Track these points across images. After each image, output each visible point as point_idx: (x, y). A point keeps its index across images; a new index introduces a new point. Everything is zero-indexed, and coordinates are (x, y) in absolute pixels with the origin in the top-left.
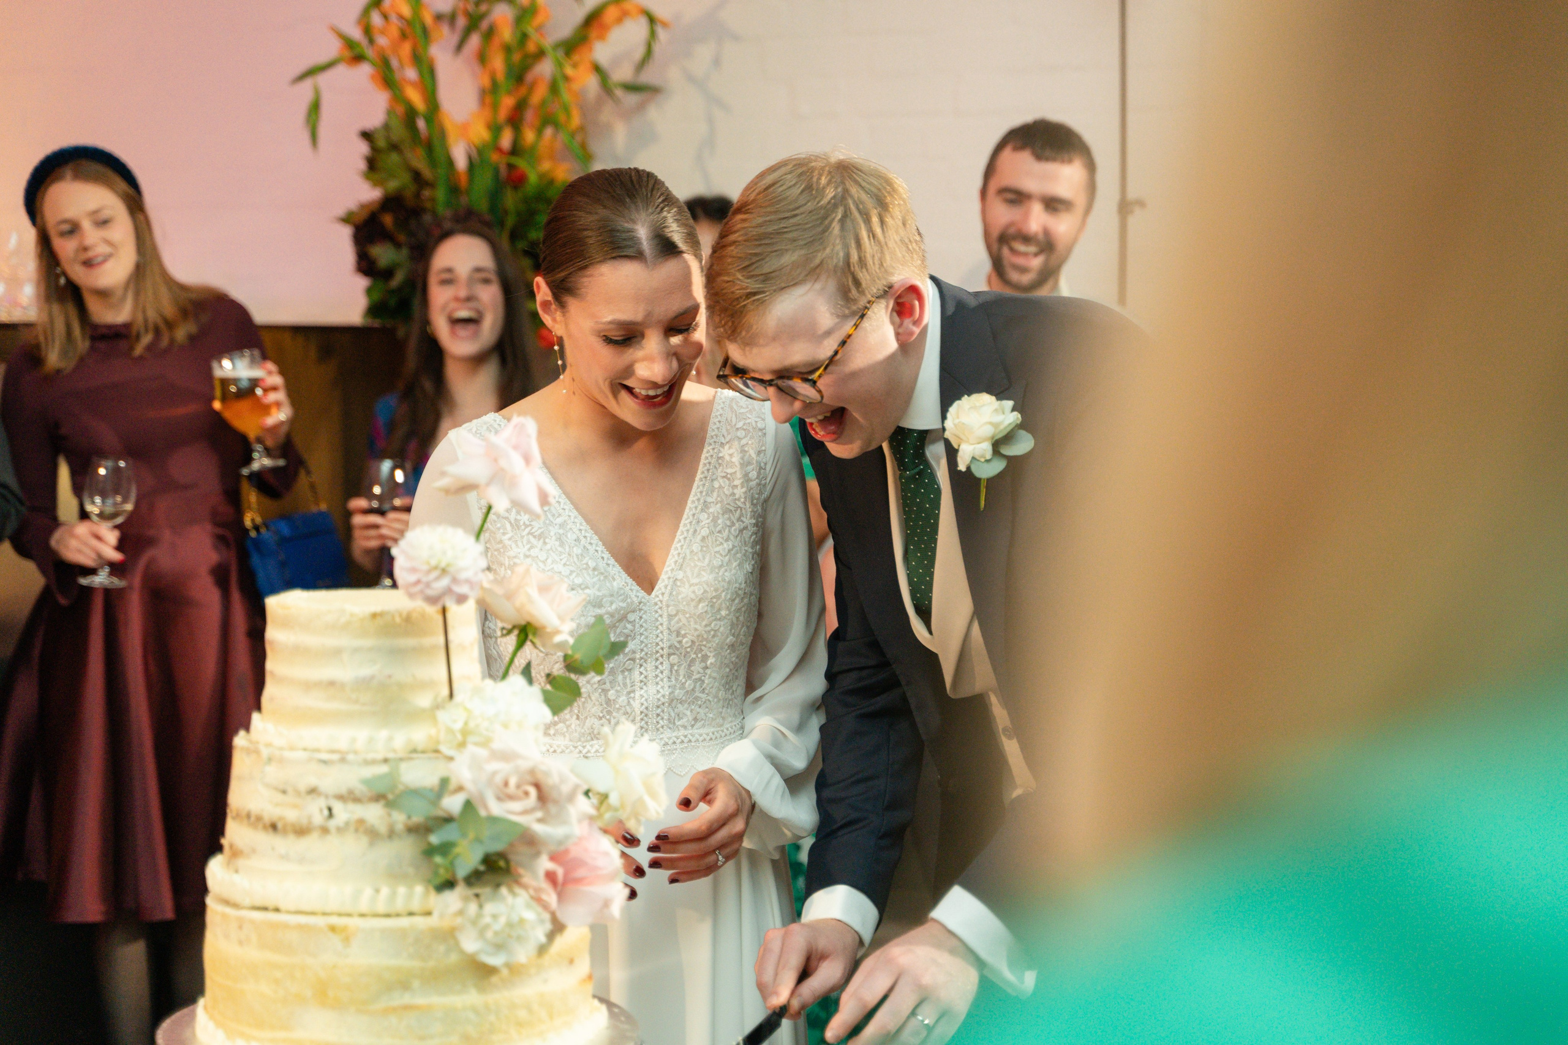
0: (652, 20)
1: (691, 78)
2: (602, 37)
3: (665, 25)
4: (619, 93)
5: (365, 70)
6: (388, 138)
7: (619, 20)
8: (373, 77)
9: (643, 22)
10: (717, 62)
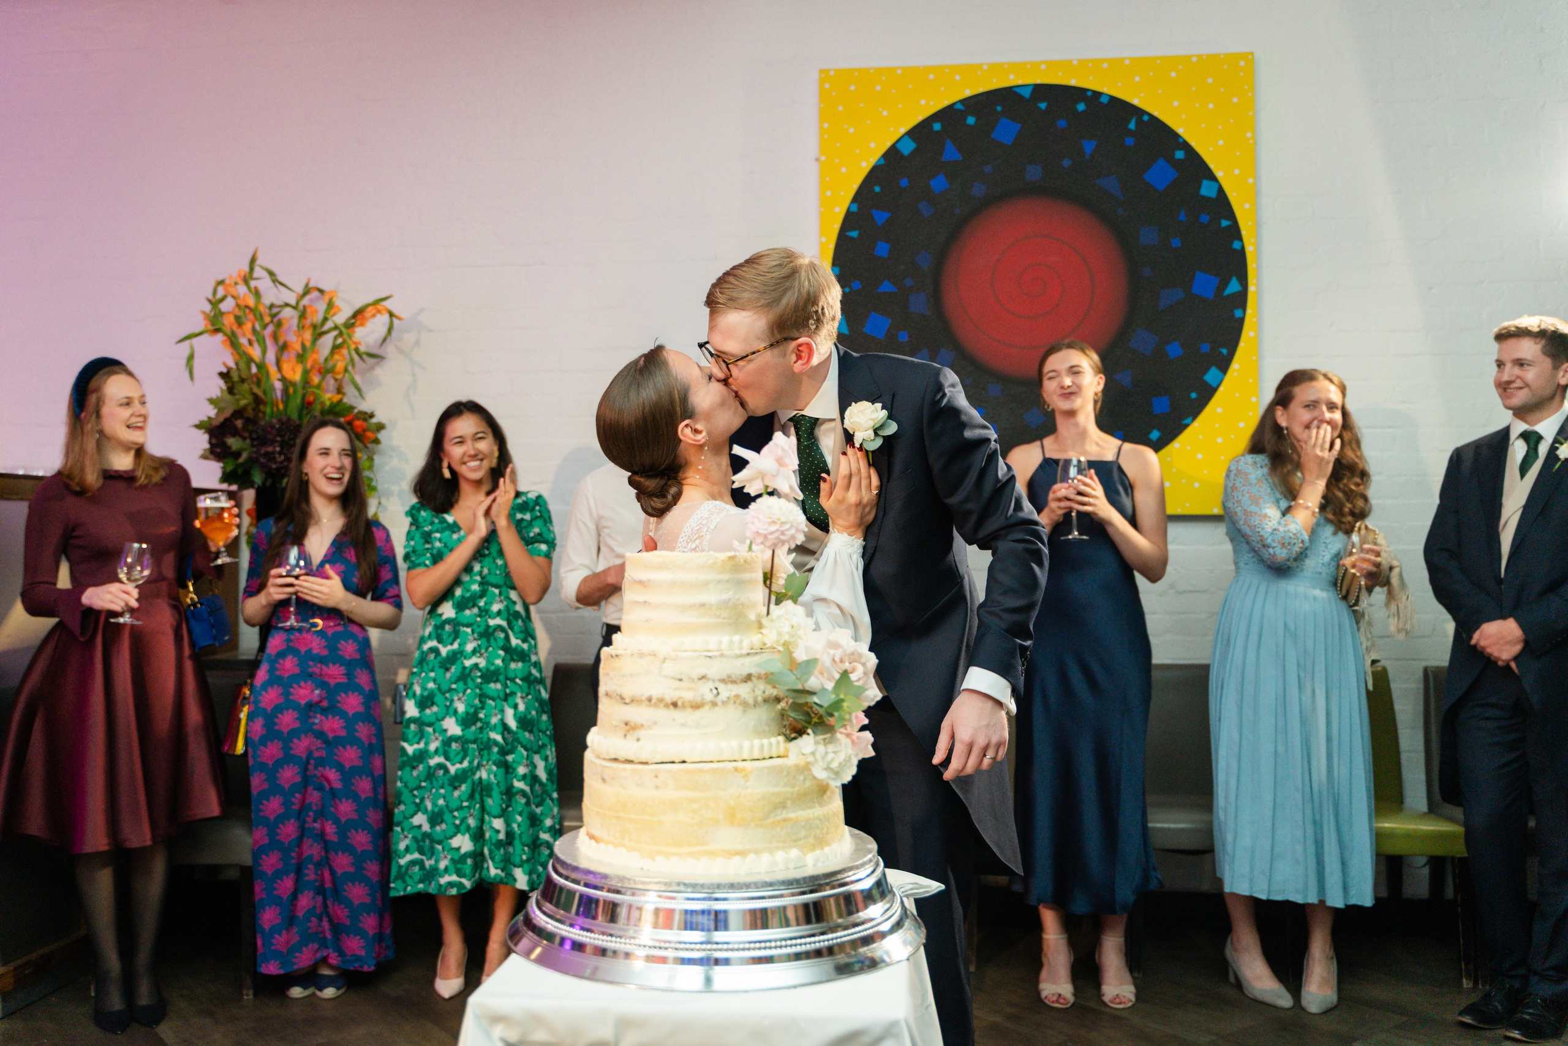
0: (391, 315)
1: (400, 351)
2: (362, 325)
3: (399, 318)
4: (365, 357)
5: (220, 337)
6: (240, 376)
7: (374, 316)
8: (223, 342)
9: (386, 317)
10: (417, 343)
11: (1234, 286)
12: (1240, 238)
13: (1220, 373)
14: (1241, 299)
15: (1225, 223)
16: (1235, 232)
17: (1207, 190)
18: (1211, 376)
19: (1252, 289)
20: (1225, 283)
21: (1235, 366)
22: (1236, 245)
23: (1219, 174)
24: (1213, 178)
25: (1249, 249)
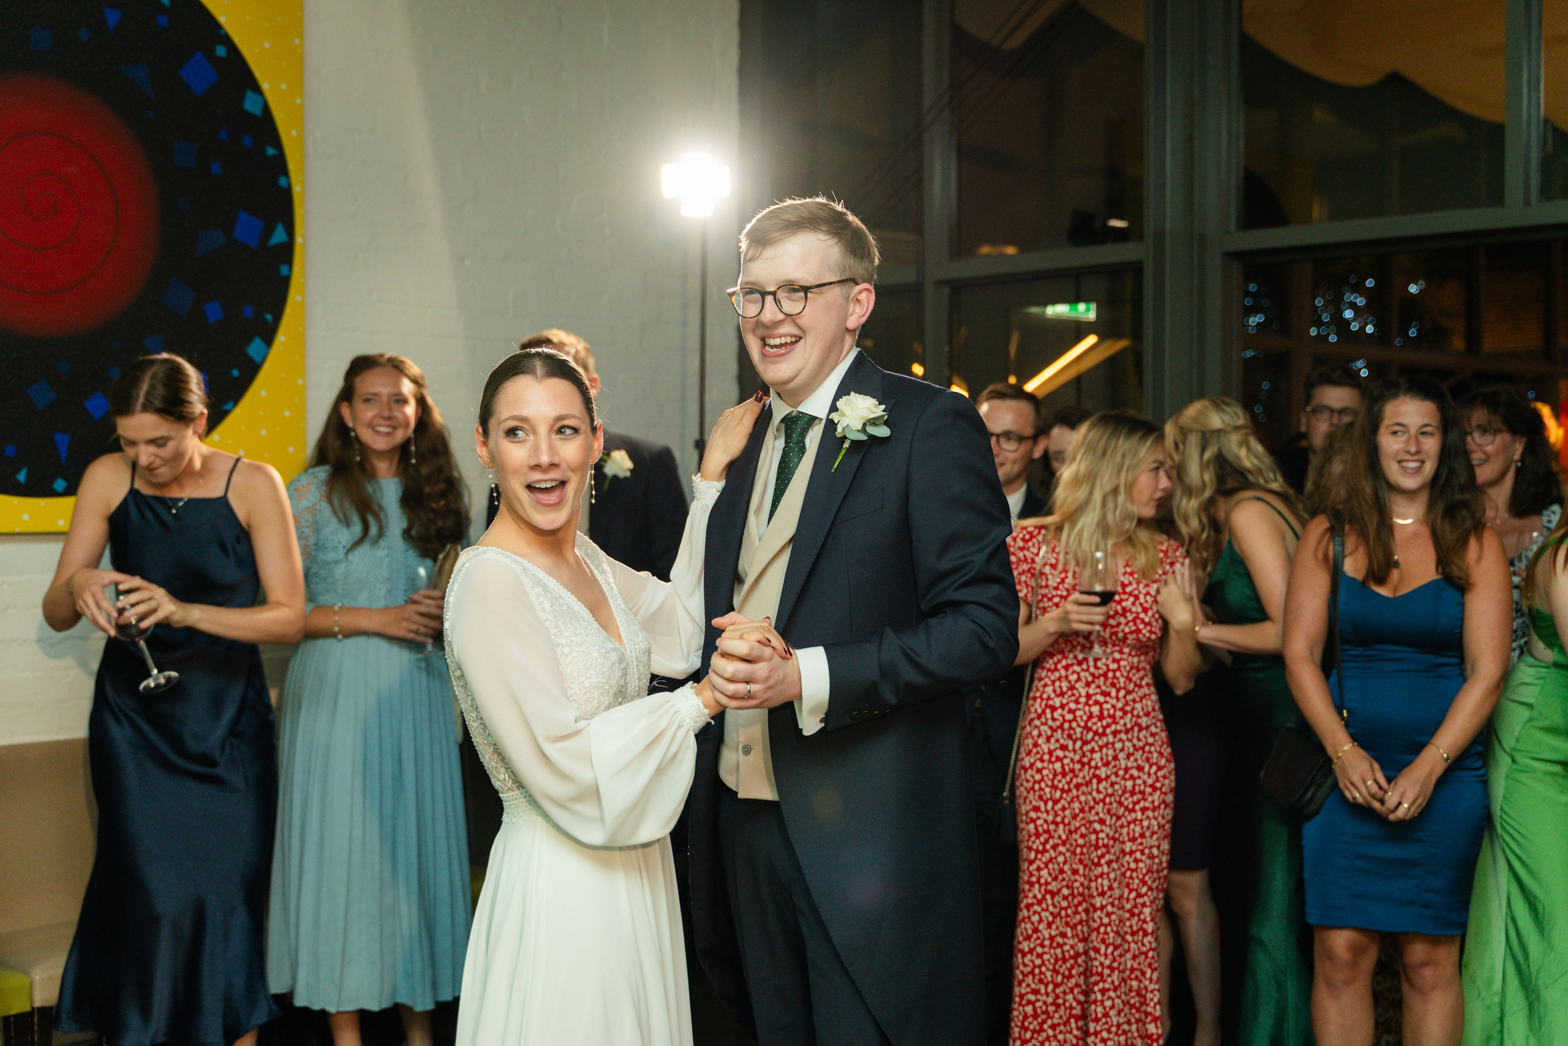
11: (279, 236)
12: (285, 173)
13: (263, 346)
14: (286, 252)
15: (271, 151)
16: (280, 165)
17: (251, 105)
18: (255, 348)
19: (299, 240)
20: (269, 231)
21: (281, 338)
22: (282, 182)
23: (265, 86)
24: (258, 90)
25: (296, 189)
